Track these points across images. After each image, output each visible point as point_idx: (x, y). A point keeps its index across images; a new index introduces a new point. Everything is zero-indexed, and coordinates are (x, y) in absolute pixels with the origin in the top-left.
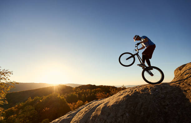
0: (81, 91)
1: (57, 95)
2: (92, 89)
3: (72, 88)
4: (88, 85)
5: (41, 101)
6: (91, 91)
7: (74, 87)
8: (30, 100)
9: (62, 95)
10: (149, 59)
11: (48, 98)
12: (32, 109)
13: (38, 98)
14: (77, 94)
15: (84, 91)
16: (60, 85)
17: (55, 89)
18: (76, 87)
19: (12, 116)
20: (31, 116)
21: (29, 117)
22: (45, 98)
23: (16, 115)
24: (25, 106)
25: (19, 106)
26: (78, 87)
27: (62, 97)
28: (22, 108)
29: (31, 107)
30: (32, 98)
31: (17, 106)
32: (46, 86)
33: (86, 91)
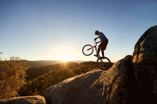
0: (84, 66)
1: (67, 69)
2: (93, 65)
3: (78, 64)
4: (89, 62)
5: (57, 72)
6: (92, 66)
7: (79, 63)
8: (51, 71)
9: (70, 69)
10: (104, 51)
11: (61, 71)
12: (52, 78)
13: (56, 70)
14: (81, 69)
15: (87, 66)
16: (69, 62)
17: (65, 65)
18: (80, 63)
19: (42, 81)
20: (52, 82)
21: (51, 82)
22: (59, 70)
23: (44, 80)
24: (48, 75)
25: (45, 75)
26: (82, 63)
27: (71, 70)
28: (47, 76)
29: (51, 76)
30: (52, 70)
31: (44, 75)
32: (60, 63)
33: (88, 66)
